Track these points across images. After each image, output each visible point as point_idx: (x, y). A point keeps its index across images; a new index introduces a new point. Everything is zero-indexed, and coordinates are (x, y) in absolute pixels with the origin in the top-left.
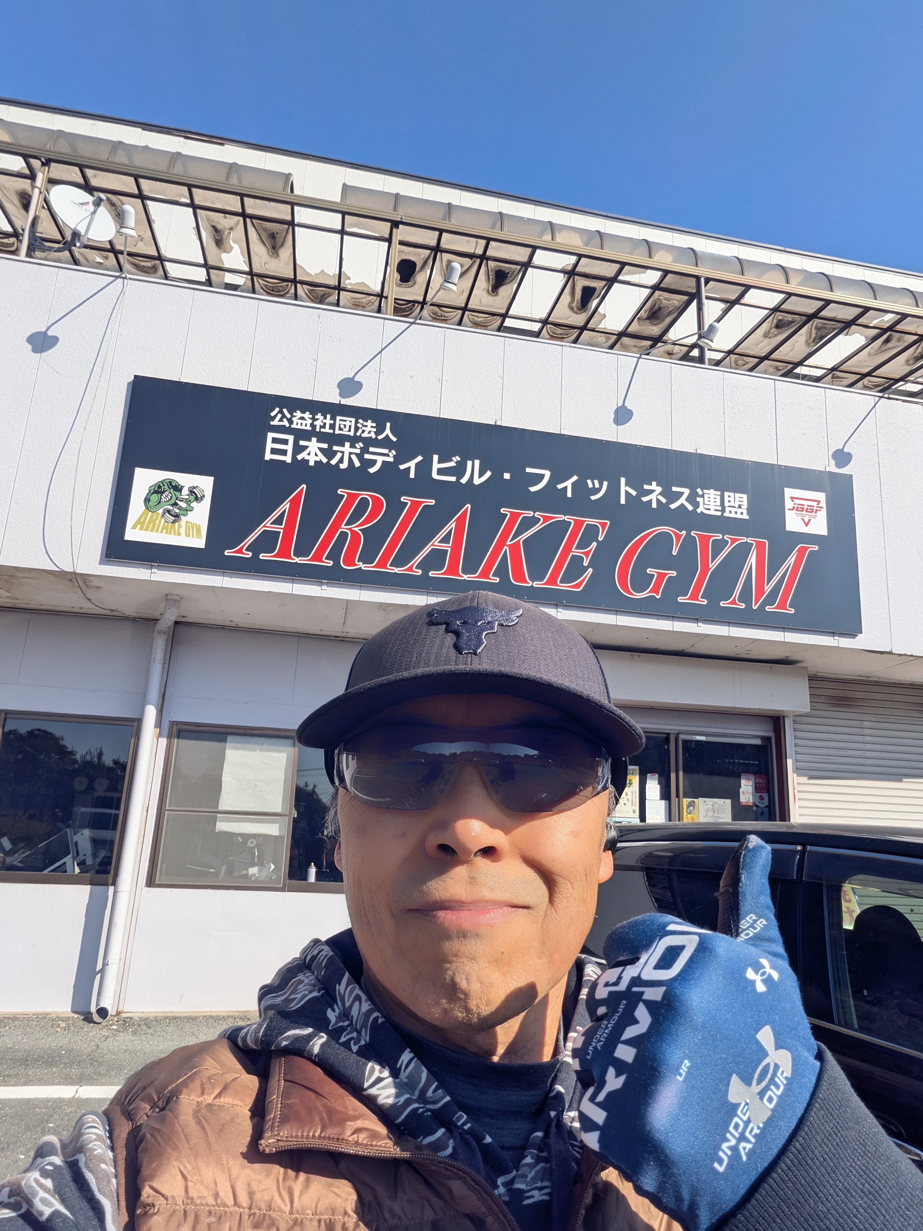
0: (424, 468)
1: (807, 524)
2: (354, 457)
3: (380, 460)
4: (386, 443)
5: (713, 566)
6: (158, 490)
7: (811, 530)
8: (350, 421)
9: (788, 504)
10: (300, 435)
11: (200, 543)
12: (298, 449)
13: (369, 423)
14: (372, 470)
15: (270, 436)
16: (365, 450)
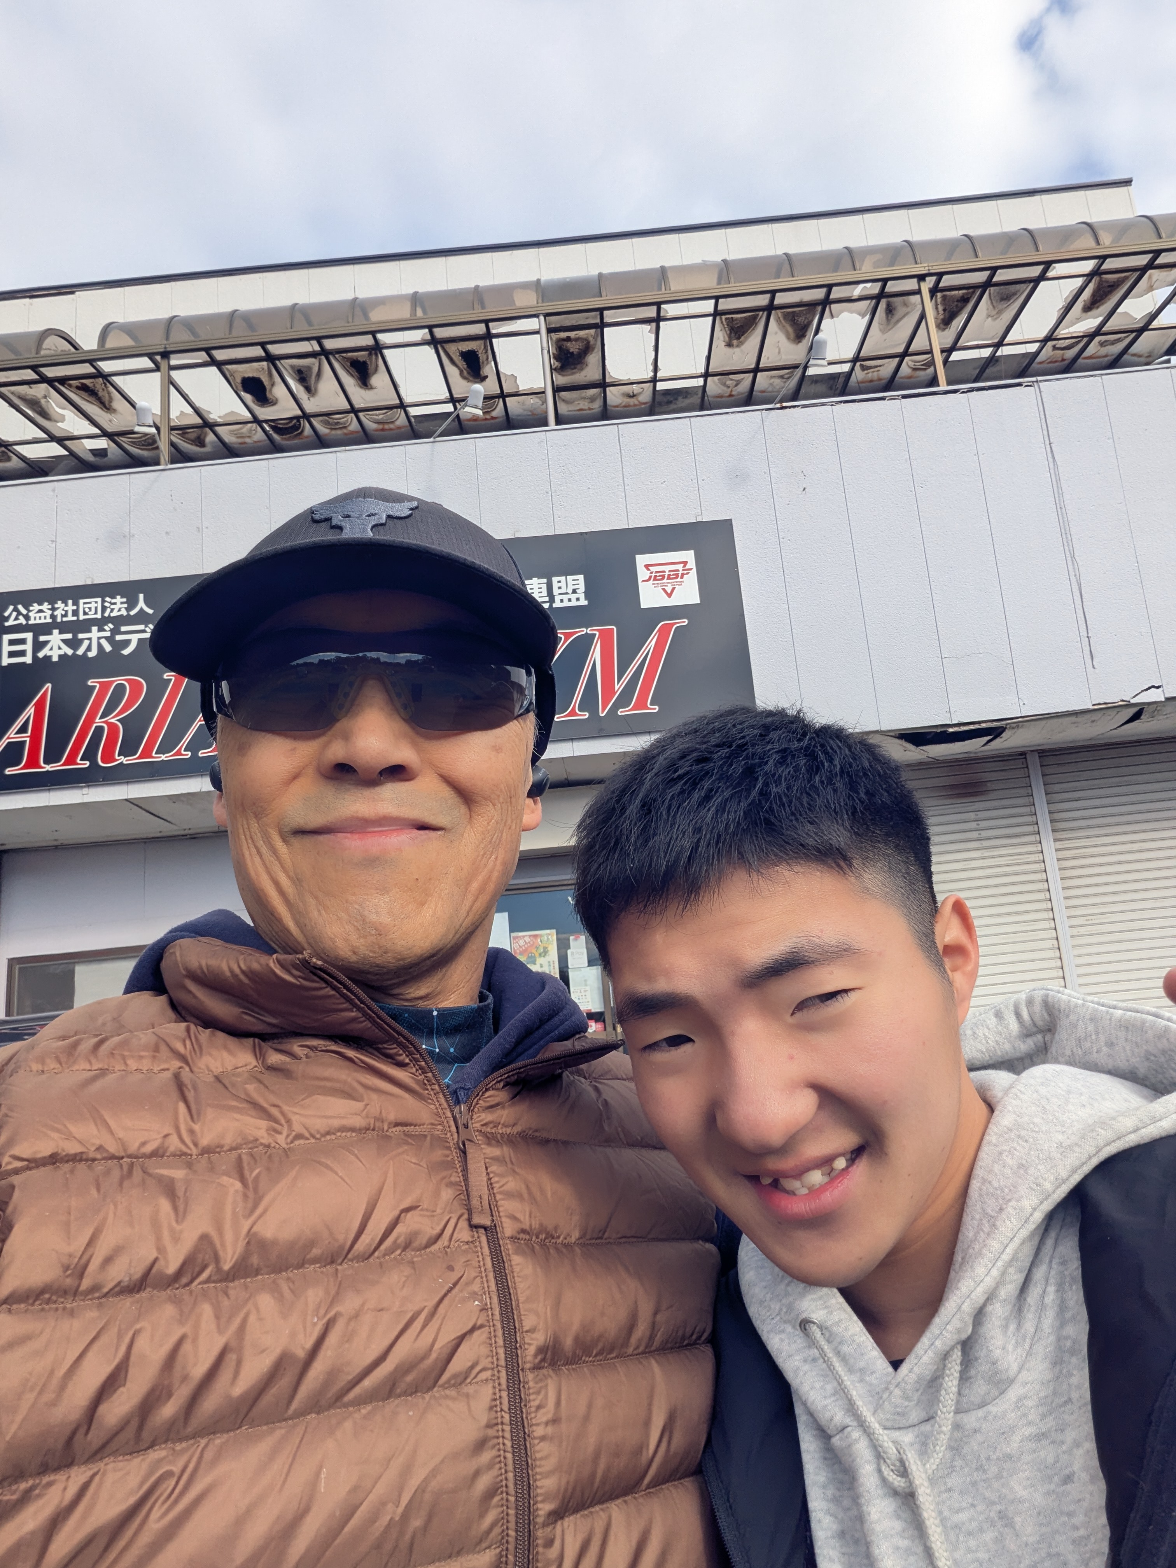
1: (669, 595)
2: (104, 642)
3: (135, 638)
4: (140, 618)
7: (677, 600)
8: (95, 602)
9: (642, 573)
10: (42, 630)
12: (39, 646)
13: (119, 599)
14: (126, 652)
15: (6, 638)
16: (116, 631)
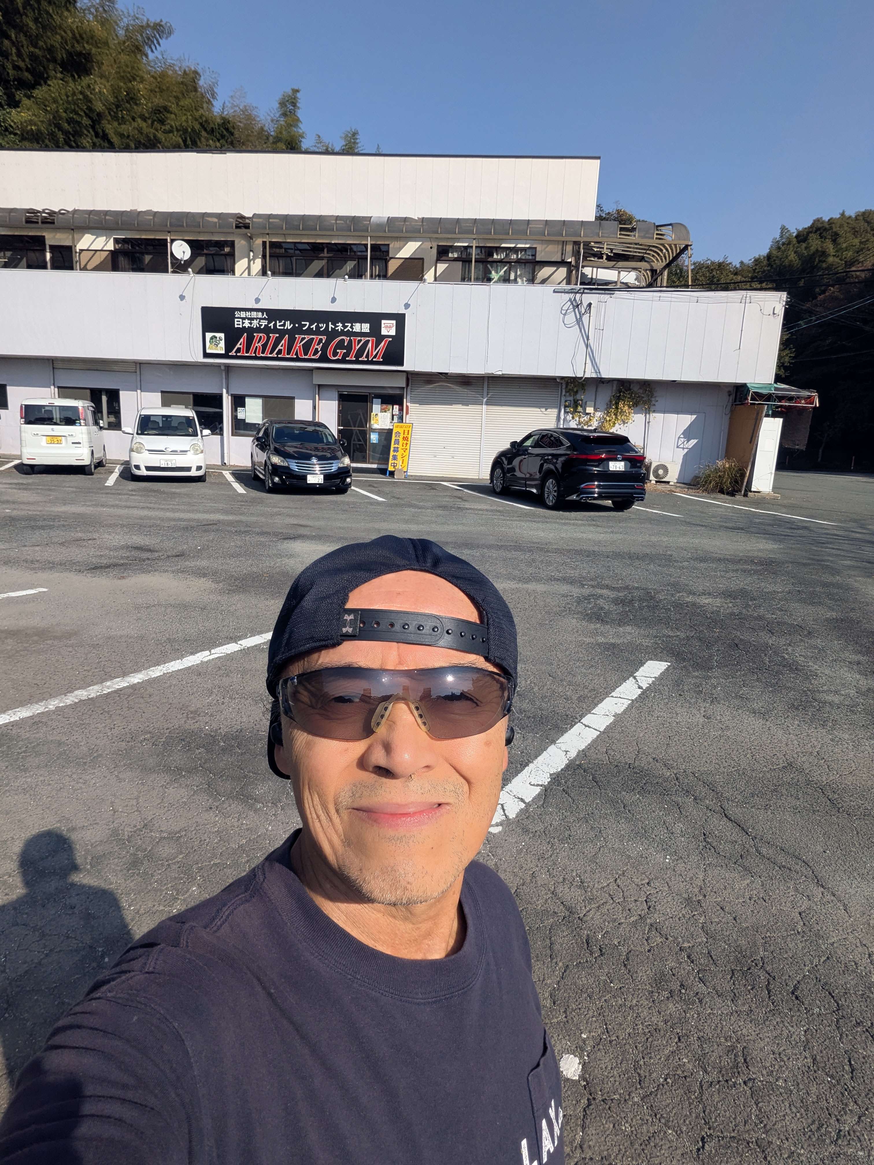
0: (275, 325)
1: (388, 332)
2: (257, 324)
3: (264, 324)
4: (265, 319)
5: (357, 348)
6: (212, 338)
7: (390, 333)
8: (255, 313)
9: (383, 326)
10: (243, 319)
11: (223, 352)
12: (243, 323)
13: (260, 313)
14: (262, 327)
15: (236, 320)
16: (260, 321)
